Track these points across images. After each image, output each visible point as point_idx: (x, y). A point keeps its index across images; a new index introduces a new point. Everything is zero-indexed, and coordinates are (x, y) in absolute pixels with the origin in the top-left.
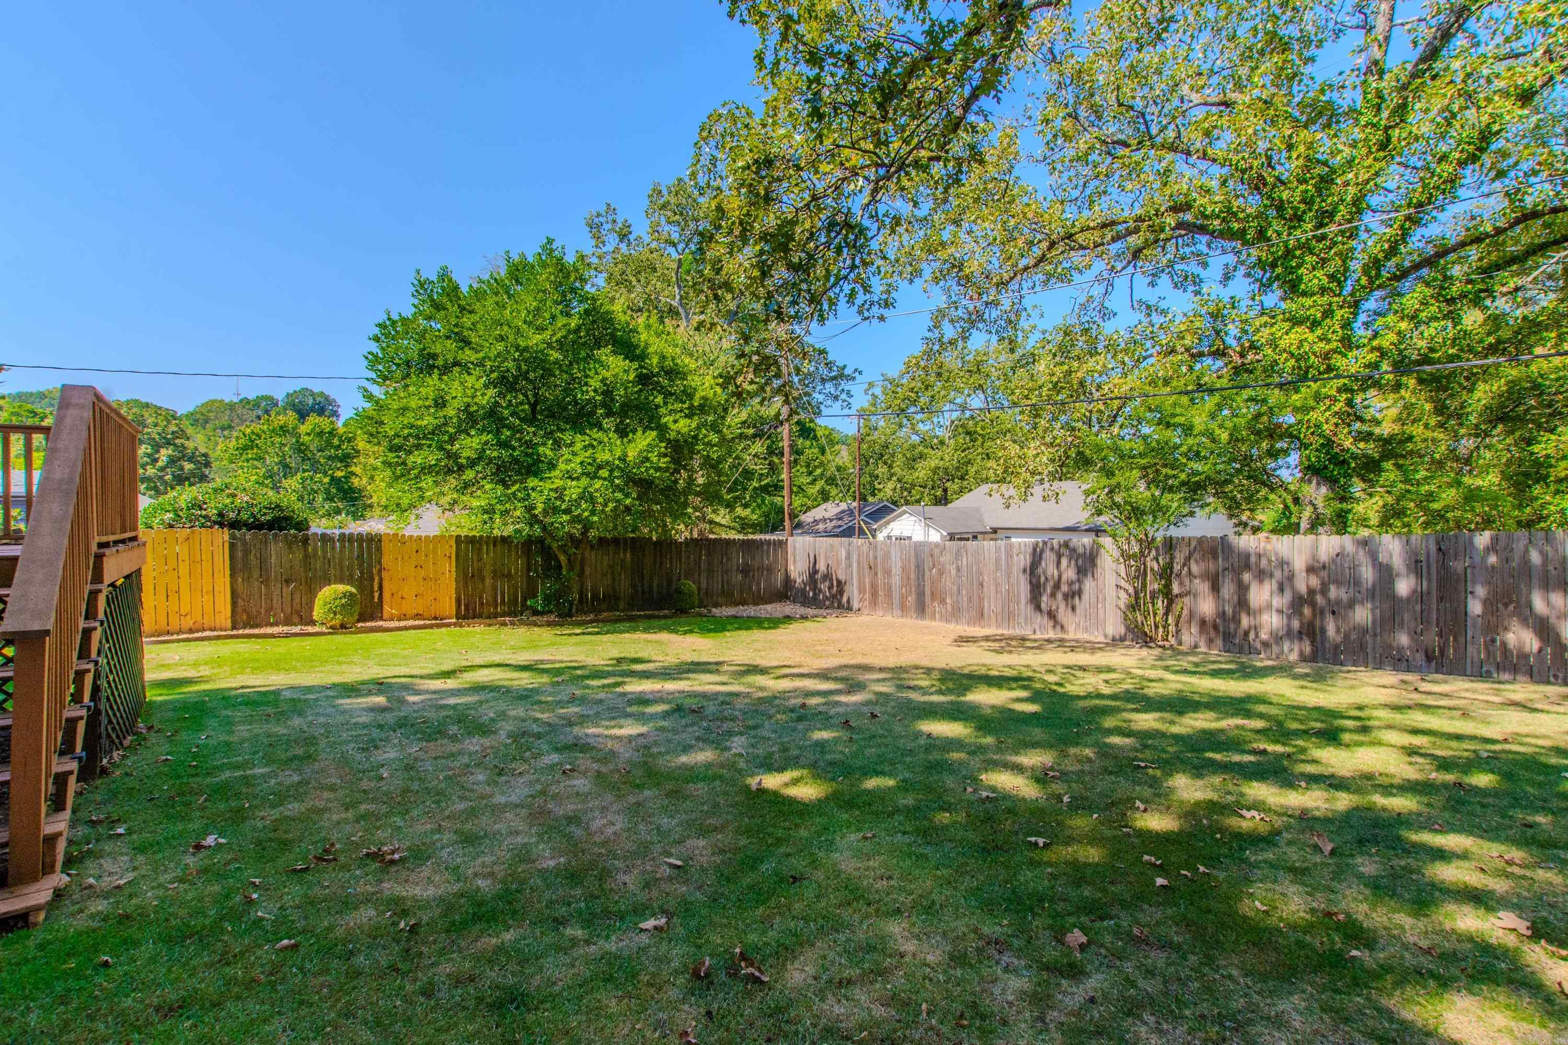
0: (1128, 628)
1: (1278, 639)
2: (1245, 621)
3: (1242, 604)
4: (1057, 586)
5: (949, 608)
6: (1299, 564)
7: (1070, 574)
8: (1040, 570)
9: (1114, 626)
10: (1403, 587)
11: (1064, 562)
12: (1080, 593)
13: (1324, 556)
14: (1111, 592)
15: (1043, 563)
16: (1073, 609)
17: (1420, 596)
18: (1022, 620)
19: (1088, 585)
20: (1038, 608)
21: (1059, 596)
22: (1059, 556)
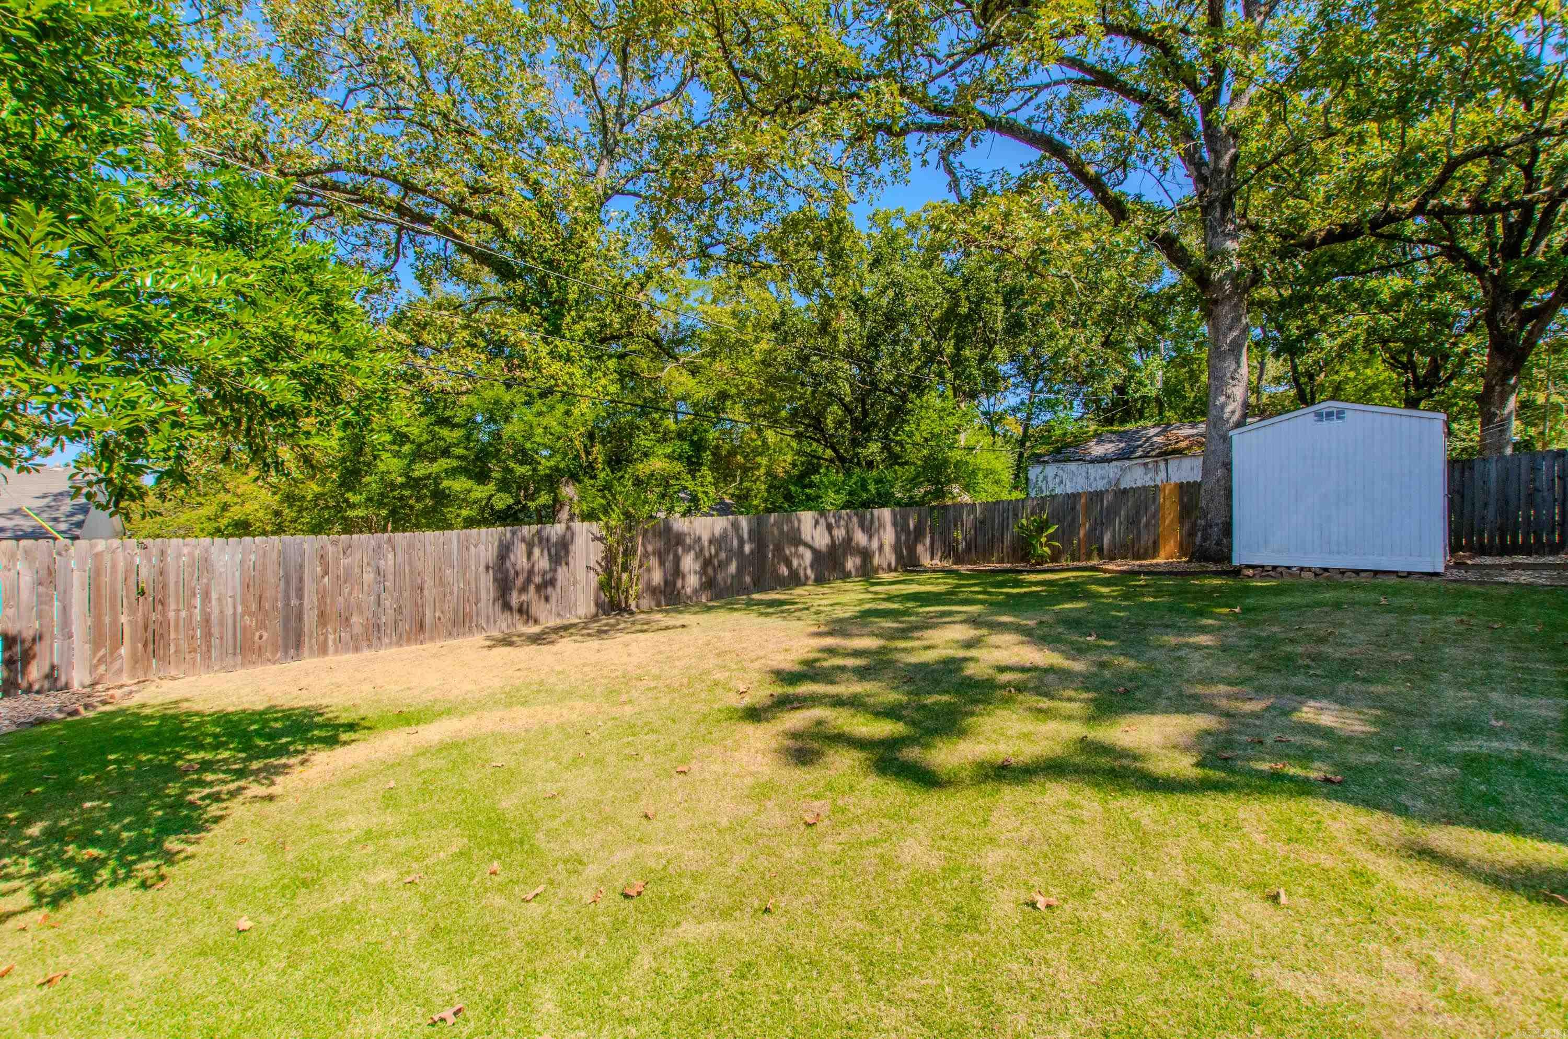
0: (597, 605)
1: (695, 591)
2: (679, 584)
3: (677, 572)
4: (529, 580)
5: (357, 629)
6: (705, 538)
7: (543, 563)
8: (508, 564)
9: (584, 606)
10: (747, 548)
11: (536, 551)
12: (552, 582)
13: (717, 531)
14: (581, 574)
15: (512, 557)
16: (547, 599)
17: (752, 552)
18: (483, 623)
19: (562, 573)
20: (507, 606)
21: (532, 588)
22: (530, 547)
